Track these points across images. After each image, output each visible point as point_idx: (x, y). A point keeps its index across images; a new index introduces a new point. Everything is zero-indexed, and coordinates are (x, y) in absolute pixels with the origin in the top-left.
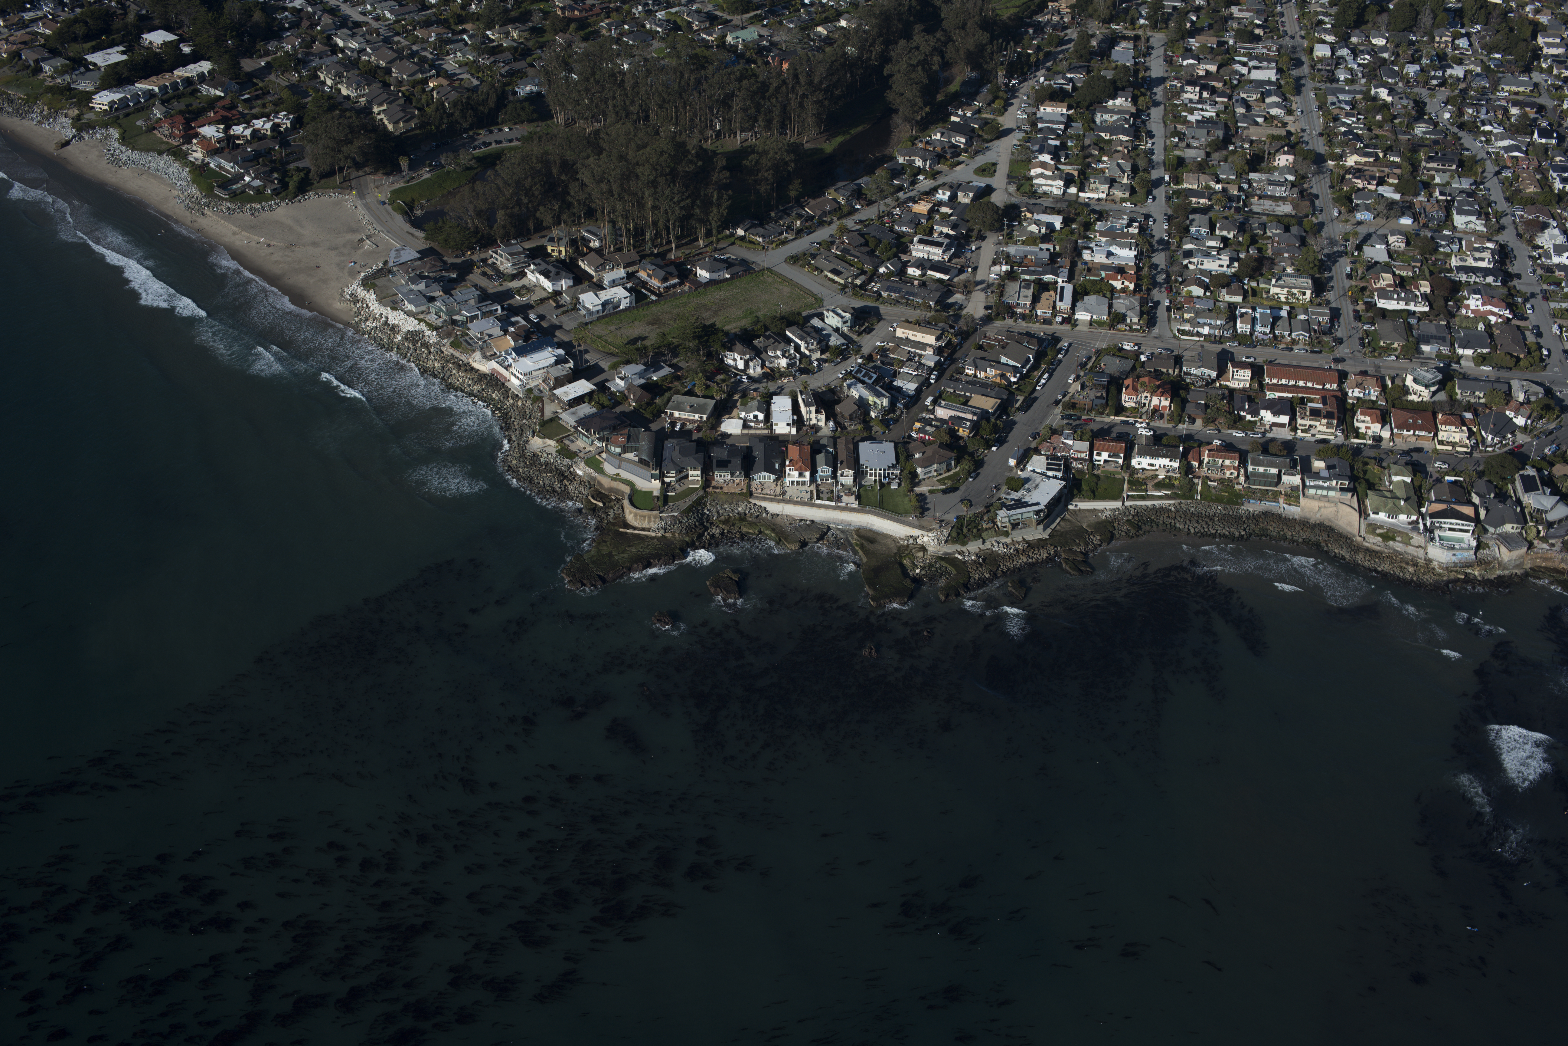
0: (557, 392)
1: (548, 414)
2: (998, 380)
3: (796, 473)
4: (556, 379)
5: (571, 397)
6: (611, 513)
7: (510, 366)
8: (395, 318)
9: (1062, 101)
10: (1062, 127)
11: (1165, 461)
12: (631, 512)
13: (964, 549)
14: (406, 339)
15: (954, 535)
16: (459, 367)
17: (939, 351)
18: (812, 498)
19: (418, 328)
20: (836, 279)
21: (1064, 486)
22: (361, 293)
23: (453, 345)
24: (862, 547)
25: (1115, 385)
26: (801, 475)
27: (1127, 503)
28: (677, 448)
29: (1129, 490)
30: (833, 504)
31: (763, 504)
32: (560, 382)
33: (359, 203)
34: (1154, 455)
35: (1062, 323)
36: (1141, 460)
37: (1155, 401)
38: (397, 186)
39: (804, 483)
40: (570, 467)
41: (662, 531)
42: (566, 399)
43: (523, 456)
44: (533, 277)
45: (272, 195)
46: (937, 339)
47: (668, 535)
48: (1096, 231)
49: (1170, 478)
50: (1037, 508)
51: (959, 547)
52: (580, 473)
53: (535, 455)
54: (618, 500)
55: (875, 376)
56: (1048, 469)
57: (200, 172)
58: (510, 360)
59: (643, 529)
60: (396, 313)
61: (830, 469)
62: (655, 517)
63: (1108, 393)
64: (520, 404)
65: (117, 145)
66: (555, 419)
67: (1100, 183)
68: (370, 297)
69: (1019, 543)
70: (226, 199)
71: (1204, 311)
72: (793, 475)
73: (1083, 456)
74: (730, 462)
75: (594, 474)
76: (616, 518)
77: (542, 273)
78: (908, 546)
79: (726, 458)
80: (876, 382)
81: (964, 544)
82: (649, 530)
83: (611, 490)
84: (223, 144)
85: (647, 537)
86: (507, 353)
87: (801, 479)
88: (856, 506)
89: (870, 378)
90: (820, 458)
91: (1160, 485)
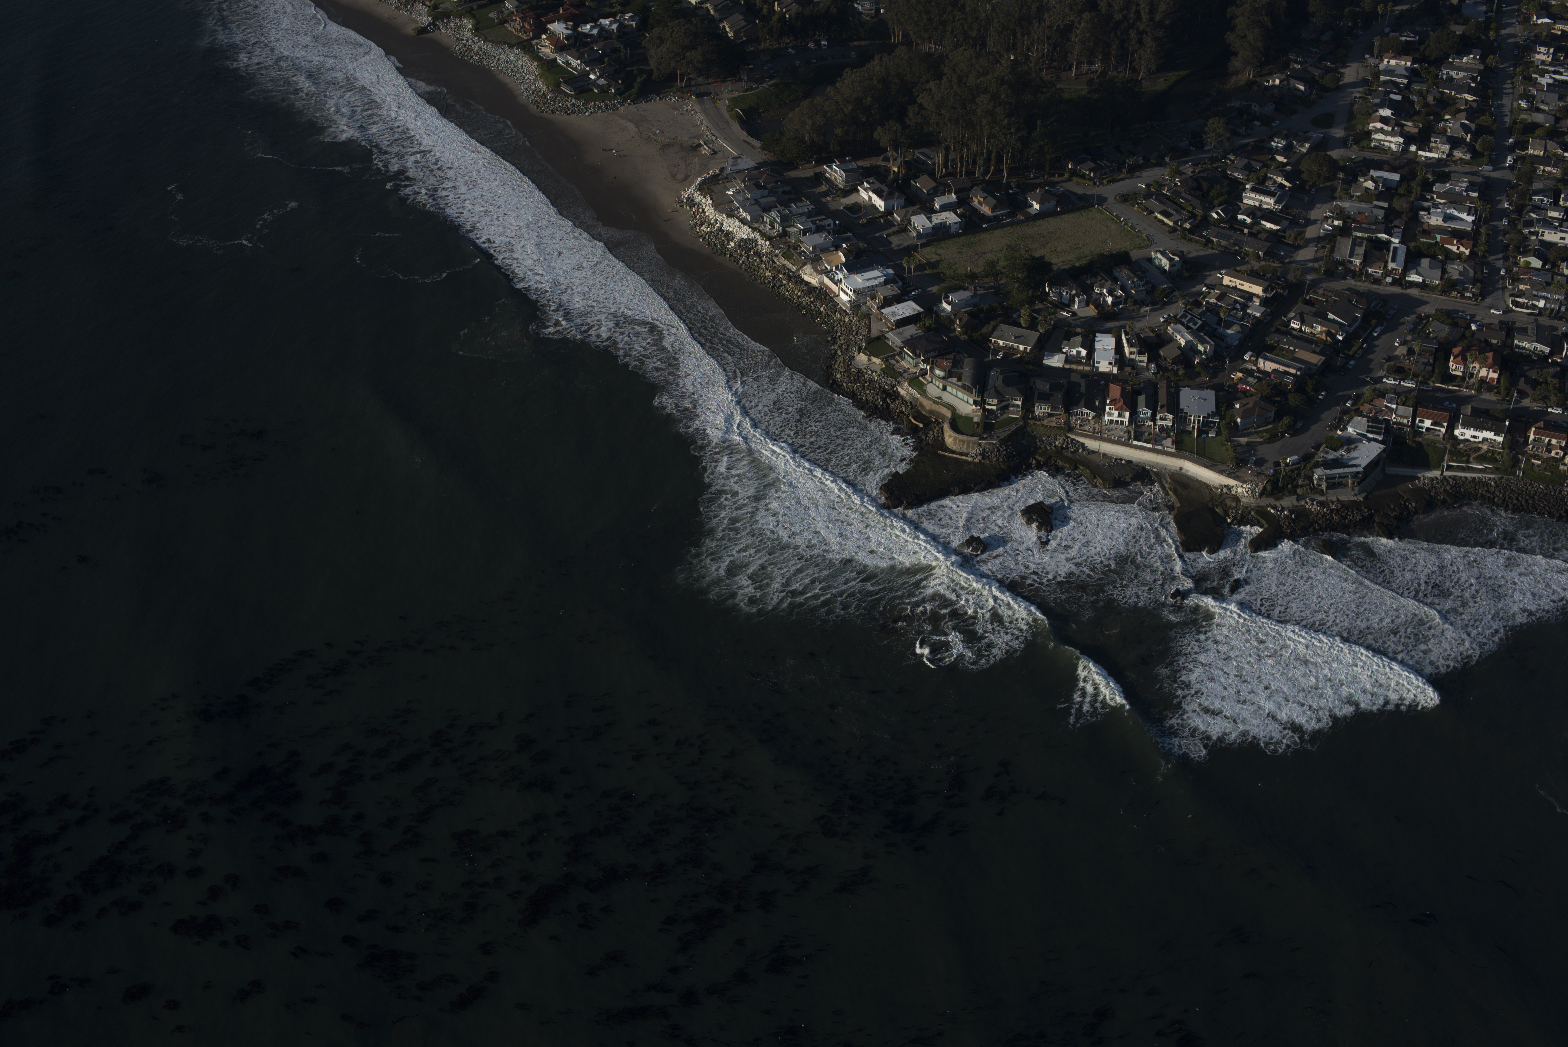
0: (885, 311)
1: (875, 333)
2: (1324, 337)
3: (1116, 413)
4: (885, 298)
5: (898, 317)
6: (931, 434)
7: (840, 281)
8: (730, 225)
9: (1407, 54)
10: (1405, 81)
11: (1490, 435)
12: (950, 436)
13: (1277, 503)
14: (740, 246)
15: (1269, 488)
16: (790, 279)
17: (1265, 302)
18: (1129, 438)
19: (752, 236)
20: (1166, 220)
21: (1384, 451)
22: (698, 198)
23: (786, 256)
24: (1175, 492)
25: (1443, 352)
26: (1120, 415)
27: (1446, 473)
28: (1001, 377)
29: (1449, 460)
30: (1150, 446)
31: (1081, 440)
32: (888, 302)
33: (697, 108)
34: (1479, 427)
35: (1392, 284)
36: (1465, 431)
37: (1483, 372)
38: (736, 94)
39: (1122, 423)
40: (893, 386)
41: (980, 457)
42: (892, 319)
43: (848, 371)
44: (865, 195)
45: (615, 94)
46: (1264, 291)
47: (986, 462)
48: (1433, 192)
49: (1493, 452)
50: (1354, 469)
51: (1272, 501)
52: (902, 392)
53: (859, 371)
54: (939, 423)
55: (1200, 322)
56: (1368, 431)
57: (549, 66)
58: (840, 276)
59: (961, 454)
60: (731, 220)
61: (1150, 412)
62: (974, 443)
63: (1435, 360)
64: (847, 320)
65: (469, 35)
66: (881, 338)
67: (1441, 143)
68: (706, 203)
69: (1333, 503)
70: (571, 96)
71: (1540, 283)
72: (1112, 414)
73: (1405, 421)
74: (1052, 395)
75: (917, 395)
76: (936, 439)
77: (875, 192)
78: (1221, 494)
79: (1048, 391)
80: (1200, 329)
81: (1277, 499)
82: (966, 455)
83: (931, 412)
84: (572, 41)
85: (965, 461)
86: (837, 268)
87: (1120, 419)
88: (1173, 450)
89: (1195, 324)
90: (1142, 399)
91: (1482, 459)
